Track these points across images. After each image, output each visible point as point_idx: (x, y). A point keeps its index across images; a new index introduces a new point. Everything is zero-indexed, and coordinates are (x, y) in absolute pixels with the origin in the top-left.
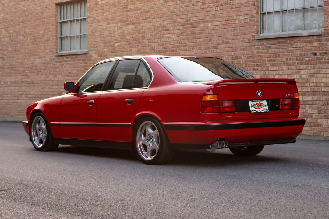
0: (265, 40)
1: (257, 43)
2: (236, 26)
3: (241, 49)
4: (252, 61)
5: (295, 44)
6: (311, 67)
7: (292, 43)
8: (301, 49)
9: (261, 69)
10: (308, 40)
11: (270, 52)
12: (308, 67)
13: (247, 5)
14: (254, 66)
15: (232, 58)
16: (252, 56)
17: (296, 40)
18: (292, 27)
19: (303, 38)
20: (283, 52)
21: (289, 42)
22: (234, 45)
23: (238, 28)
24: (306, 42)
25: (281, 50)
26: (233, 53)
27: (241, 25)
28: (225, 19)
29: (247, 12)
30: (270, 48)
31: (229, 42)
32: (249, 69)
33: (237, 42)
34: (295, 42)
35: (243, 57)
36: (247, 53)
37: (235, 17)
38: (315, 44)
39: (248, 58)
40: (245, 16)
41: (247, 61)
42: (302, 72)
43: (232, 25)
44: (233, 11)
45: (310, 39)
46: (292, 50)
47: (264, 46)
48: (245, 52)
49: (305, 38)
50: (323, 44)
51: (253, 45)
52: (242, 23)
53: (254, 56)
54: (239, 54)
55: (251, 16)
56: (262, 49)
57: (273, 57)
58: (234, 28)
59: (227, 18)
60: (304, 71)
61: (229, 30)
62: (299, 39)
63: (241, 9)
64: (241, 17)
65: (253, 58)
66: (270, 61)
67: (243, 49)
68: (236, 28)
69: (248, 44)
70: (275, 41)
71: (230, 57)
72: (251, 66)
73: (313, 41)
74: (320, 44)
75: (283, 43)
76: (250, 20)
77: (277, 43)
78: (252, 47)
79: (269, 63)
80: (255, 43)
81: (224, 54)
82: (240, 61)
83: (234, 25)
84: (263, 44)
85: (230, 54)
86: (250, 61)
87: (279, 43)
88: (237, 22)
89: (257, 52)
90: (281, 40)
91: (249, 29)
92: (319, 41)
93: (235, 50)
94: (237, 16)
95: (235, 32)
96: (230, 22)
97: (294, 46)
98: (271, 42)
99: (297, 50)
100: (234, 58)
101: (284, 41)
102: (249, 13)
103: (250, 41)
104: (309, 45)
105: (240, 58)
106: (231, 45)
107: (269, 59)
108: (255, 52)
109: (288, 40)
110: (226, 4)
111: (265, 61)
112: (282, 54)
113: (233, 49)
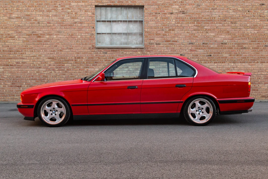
0: (102, 49)
1: (96, 50)
2: (79, 39)
3: (83, 53)
4: (92, 60)
5: (125, 52)
6: (136, 64)
7: (122, 51)
8: (129, 55)
9: (100, 65)
10: (134, 50)
11: (106, 56)
12: (134, 65)
13: (88, 28)
14: (93, 63)
15: (75, 58)
16: (92, 57)
17: (125, 50)
18: (118, 43)
19: (130, 49)
20: (116, 56)
21: (120, 51)
22: (77, 50)
23: (80, 41)
24: (132, 51)
25: (114, 55)
26: (76, 55)
27: (83, 39)
28: (69, 34)
29: (88, 32)
30: (106, 53)
31: (72, 48)
32: (89, 65)
33: (79, 49)
34: (125, 51)
35: (84, 58)
36: (87, 55)
37: (77, 34)
38: (139, 53)
39: (88, 58)
40: (86, 34)
41: (88, 60)
42: (130, 67)
43: (75, 38)
44: (76, 30)
45: (136, 50)
46: (123, 55)
47: (102, 52)
48: (86, 55)
49: (132, 49)
50: (144, 53)
51: (93, 51)
52: (83, 38)
53: (94, 57)
54: (81, 55)
55: (91, 34)
56: (100, 53)
57: (108, 58)
58: (77, 40)
59: (71, 34)
60: (131, 66)
61: (72, 41)
62: (128, 50)
63: (83, 29)
64: (82, 34)
65: (93, 59)
66: (106, 60)
67: (85, 53)
68: (79, 41)
69: (89, 50)
70: (111, 50)
71: (73, 58)
72: (91, 63)
73: (138, 51)
74: (142, 53)
75: (116, 51)
76: (91, 37)
77: (112, 51)
78: (92, 52)
79: (106, 62)
80: (95, 50)
81: (68, 55)
82: (82, 60)
83: (77, 39)
84: (101, 51)
85: (73, 56)
86: (90, 60)
87: (114, 51)
88: (79, 37)
89: (96, 55)
90: (115, 49)
91: (90, 41)
92: (141, 51)
93: (78, 53)
94: (79, 34)
95: (78, 42)
96: (73, 36)
97: (124, 53)
98: (107, 50)
99: (126, 55)
100: (77, 58)
101: (117, 50)
102: (90, 32)
103: (91, 49)
104: (135, 53)
105: (82, 58)
106: (74, 50)
107: (105, 59)
108: (94, 55)
109: (120, 49)
110: (69, 25)
111: (103, 60)
112: (115, 57)
113: (76, 53)
